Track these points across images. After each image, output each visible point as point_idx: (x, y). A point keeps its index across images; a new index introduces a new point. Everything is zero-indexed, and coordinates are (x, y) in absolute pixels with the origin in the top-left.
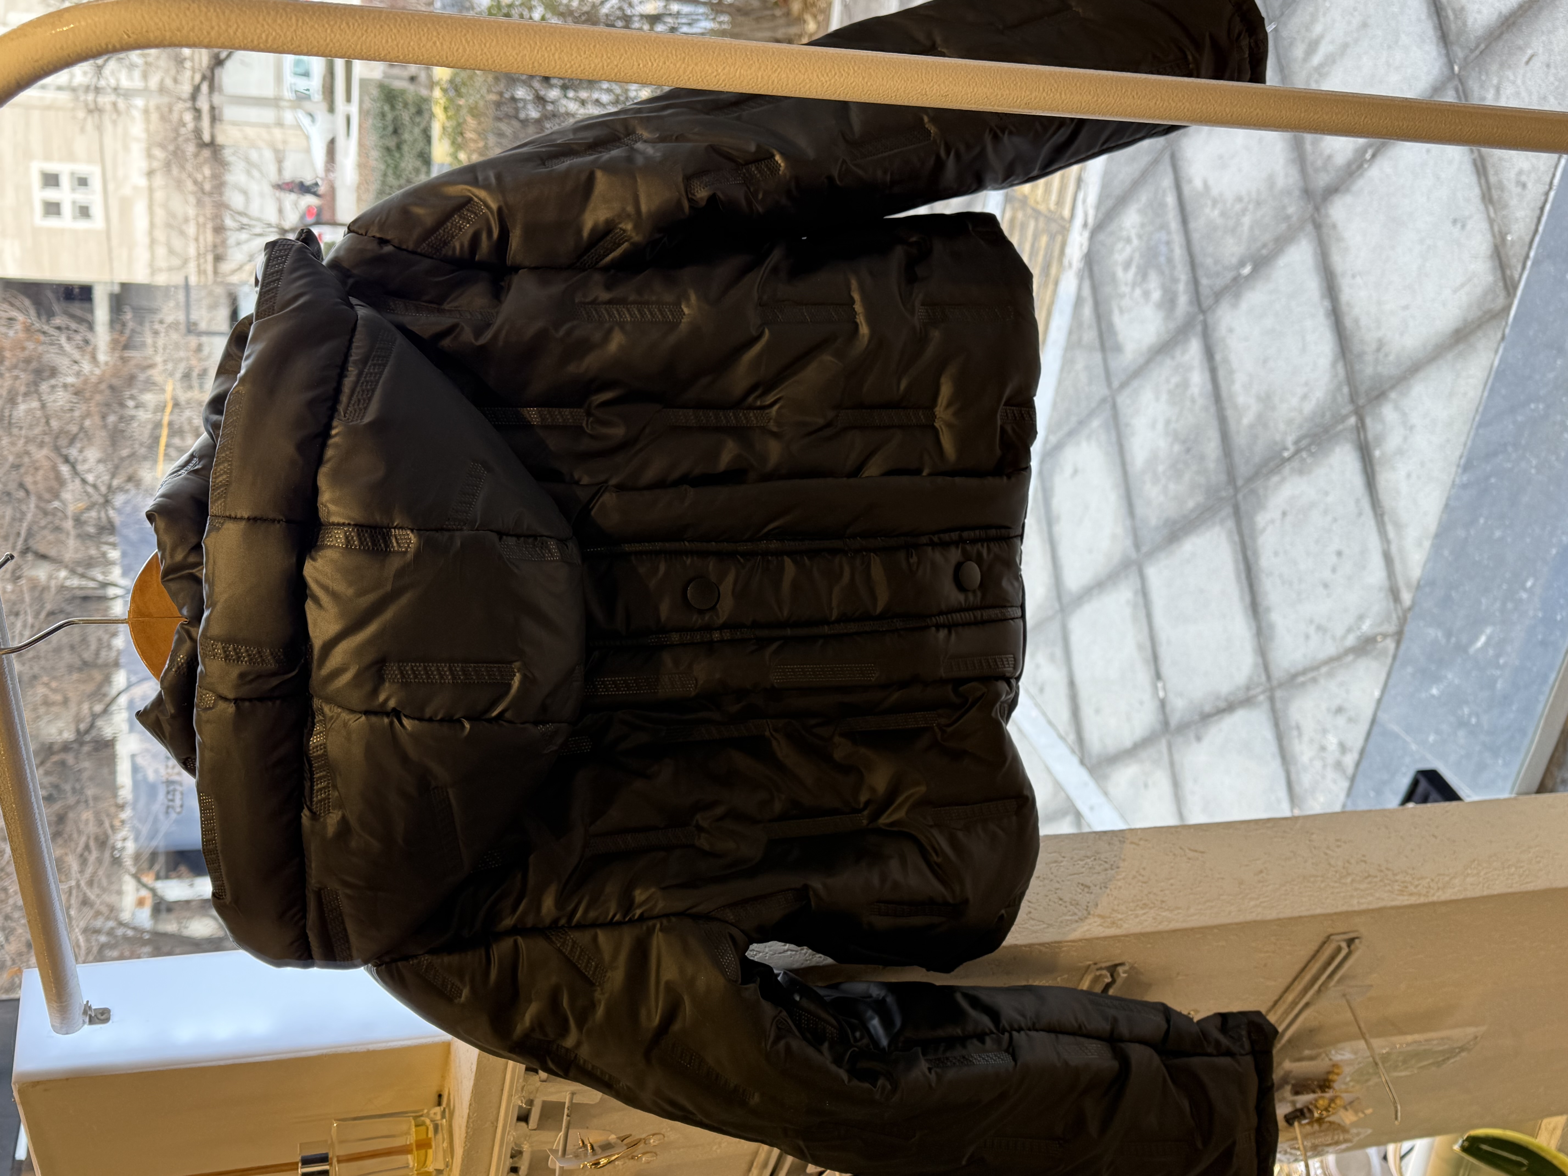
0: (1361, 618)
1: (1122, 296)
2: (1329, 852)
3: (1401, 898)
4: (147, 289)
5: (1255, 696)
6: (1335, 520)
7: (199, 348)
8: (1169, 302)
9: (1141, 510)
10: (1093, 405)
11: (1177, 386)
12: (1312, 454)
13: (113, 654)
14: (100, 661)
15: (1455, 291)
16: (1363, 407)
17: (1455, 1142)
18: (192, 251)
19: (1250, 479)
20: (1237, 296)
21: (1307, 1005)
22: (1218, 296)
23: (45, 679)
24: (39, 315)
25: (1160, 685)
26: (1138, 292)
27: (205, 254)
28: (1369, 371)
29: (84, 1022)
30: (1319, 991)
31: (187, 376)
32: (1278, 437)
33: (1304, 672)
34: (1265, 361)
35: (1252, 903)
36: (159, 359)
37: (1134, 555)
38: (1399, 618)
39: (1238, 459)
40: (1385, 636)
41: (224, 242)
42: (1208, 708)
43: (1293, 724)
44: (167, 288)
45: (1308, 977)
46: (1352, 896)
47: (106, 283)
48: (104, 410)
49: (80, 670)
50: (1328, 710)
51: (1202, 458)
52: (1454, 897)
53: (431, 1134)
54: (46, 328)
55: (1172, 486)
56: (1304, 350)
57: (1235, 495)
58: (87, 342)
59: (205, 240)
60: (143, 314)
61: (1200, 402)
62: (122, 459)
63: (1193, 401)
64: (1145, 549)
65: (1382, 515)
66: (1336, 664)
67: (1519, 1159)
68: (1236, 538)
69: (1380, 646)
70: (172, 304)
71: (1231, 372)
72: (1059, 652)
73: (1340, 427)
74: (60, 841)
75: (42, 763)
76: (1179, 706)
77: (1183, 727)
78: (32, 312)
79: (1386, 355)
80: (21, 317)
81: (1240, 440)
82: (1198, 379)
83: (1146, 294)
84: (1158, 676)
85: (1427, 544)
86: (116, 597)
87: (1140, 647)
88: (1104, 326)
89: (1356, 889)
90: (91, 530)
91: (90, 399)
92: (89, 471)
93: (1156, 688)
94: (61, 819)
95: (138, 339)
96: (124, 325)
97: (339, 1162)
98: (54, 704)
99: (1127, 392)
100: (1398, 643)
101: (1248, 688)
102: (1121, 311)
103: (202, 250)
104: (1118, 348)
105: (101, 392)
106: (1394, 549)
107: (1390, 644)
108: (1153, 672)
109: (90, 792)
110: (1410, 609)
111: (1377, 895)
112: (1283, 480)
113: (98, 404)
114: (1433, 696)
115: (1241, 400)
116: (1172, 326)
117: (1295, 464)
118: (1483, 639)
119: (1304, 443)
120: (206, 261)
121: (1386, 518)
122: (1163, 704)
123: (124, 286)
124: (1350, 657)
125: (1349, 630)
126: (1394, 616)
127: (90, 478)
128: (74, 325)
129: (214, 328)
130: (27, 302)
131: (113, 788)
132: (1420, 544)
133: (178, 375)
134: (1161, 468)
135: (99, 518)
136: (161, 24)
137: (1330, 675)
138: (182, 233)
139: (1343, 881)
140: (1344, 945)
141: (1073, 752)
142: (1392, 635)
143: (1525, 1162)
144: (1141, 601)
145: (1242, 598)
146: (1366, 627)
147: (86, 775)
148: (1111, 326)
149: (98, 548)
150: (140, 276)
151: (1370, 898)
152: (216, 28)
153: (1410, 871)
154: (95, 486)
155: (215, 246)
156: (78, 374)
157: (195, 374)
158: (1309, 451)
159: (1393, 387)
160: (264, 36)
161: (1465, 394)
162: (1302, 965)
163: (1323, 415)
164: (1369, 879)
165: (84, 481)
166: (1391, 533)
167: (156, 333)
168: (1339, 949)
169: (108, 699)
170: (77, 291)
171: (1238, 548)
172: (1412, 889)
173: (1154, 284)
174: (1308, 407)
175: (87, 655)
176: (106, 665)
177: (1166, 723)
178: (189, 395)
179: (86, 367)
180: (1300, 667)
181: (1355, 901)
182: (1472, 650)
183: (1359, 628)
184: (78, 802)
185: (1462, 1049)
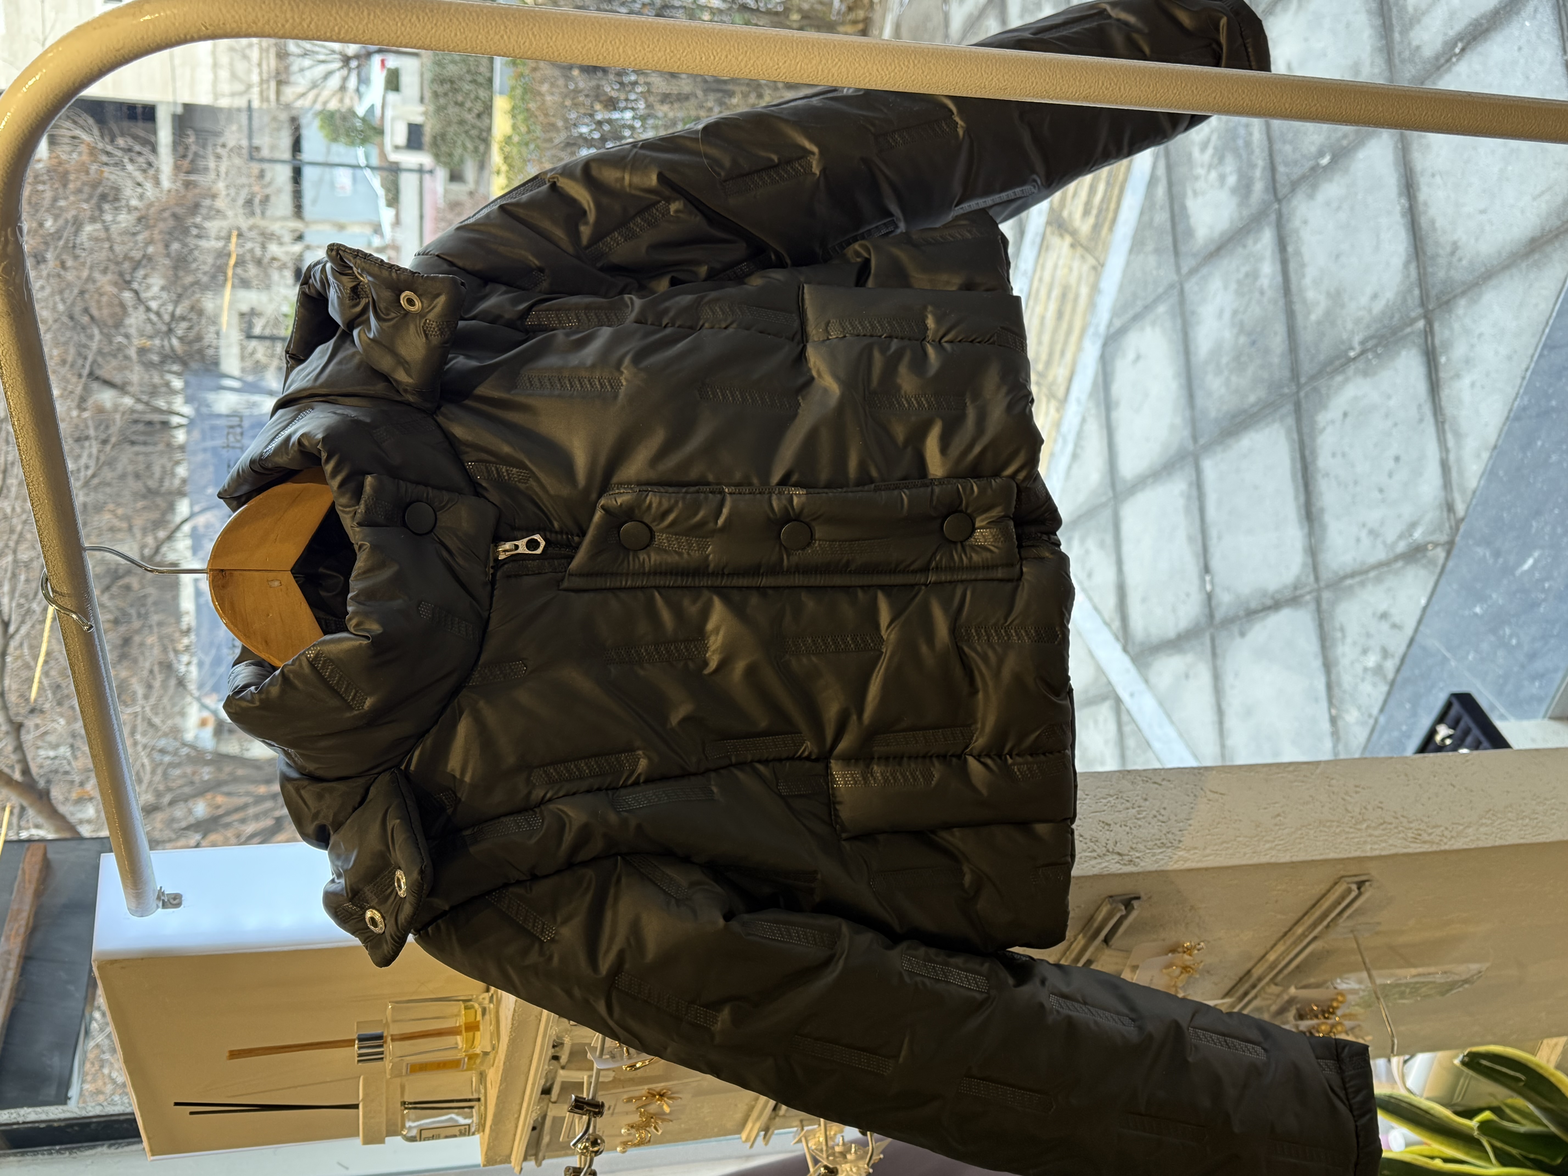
0: (1413, 525)
1: (1197, 178)
2: (1348, 798)
3: (1412, 845)
4: (211, 111)
5: (1302, 596)
6: (1396, 425)
7: (261, 175)
8: (1244, 189)
9: (1200, 401)
10: (1160, 290)
11: (1247, 275)
12: (1378, 356)
13: (177, 482)
14: (163, 489)
15: (1534, 199)
16: (1433, 310)
17: (1456, 1056)
18: (255, 78)
19: (1313, 378)
20: (1314, 187)
21: (1315, 938)
22: (1294, 186)
23: (111, 506)
24: (102, 136)
25: (1208, 578)
26: (1213, 175)
27: (268, 81)
28: (1441, 274)
29: (158, 907)
30: (1328, 926)
31: (249, 202)
32: (1345, 336)
33: (1353, 575)
34: (1338, 257)
35: (1268, 846)
36: (221, 185)
37: (1191, 447)
38: (1451, 528)
39: (1303, 355)
40: (1436, 545)
41: (287, 68)
42: (1253, 605)
43: (1337, 625)
44: (230, 111)
45: (1317, 913)
46: (1365, 842)
47: (168, 103)
48: (167, 237)
49: (144, 497)
50: (1374, 614)
51: (1267, 351)
52: (1465, 847)
53: (479, 1017)
54: (109, 148)
55: (1234, 379)
56: (1377, 248)
57: (1298, 392)
58: (150, 164)
59: (268, 65)
60: (205, 136)
61: (1270, 293)
62: (185, 289)
63: (1262, 293)
64: (1202, 441)
65: (1443, 423)
66: (1385, 569)
67: (1518, 1075)
68: (1295, 436)
69: (1430, 554)
70: (234, 128)
71: (1303, 265)
72: (1109, 539)
73: (1408, 330)
74: (125, 663)
75: (107, 588)
76: (1225, 599)
77: (1229, 621)
78: (96, 131)
79: (1460, 260)
80: (84, 136)
81: (1307, 337)
82: (1268, 269)
83: (1222, 178)
84: (1206, 569)
85: (1485, 455)
86: (180, 426)
87: (1190, 539)
88: (1176, 208)
89: (1370, 835)
90: (155, 358)
91: (154, 226)
92: (154, 298)
93: (1203, 582)
94: (126, 641)
95: (201, 163)
96: (187, 148)
97: (393, 1040)
98: (120, 530)
99: (1194, 280)
100: (1449, 553)
101: (1296, 588)
102: (1195, 193)
103: (265, 76)
104: (1190, 233)
105: (164, 220)
106: (1452, 457)
107: (1441, 554)
108: (1202, 564)
109: (155, 618)
110: (1463, 519)
111: (1391, 842)
112: (1347, 380)
113: (161, 232)
114: (1476, 614)
115: (1311, 295)
116: (1245, 213)
117: (1360, 364)
118: (1530, 562)
119: (1370, 344)
120: (268, 88)
121: (1447, 427)
122: (1209, 597)
123: (187, 107)
124: (1400, 564)
125: (1401, 537)
126: (1447, 525)
127: (154, 305)
128: (138, 148)
129: (277, 155)
130: (91, 121)
131: (177, 615)
132: (1478, 456)
133: (241, 201)
134: (1224, 360)
135: (163, 346)
136: (237, 17)
137: (1379, 580)
138: (245, 57)
139: (1358, 827)
140: (1354, 887)
141: (1117, 639)
142: (1443, 545)
143: (1523, 1078)
144: (1194, 493)
145: (1296, 498)
146: (1418, 534)
147: (150, 600)
148: (1184, 208)
149: (162, 377)
150: (203, 98)
151: (1384, 845)
152: (291, 21)
153: (1426, 819)
154: (158, 314)
155: (278, 73)
156: (141, 197)
157: (257, 201)
158: (1376, 352)
159: (1464, 293)
160: (336, 29)
161: (1536, 305)
162: (1313, 902)
163: (1392, 317)
164: (1384, 826)
165: (148, 309)
166: (1451, 442)
167: (218, 157)
168: (1349, 891)
169: (172, 526)
170: (139, 111)
171: (1297, 446)
172: (1425, 837)
173: (1230, 167)
174: (1378, 307)
175: (152, 484)
176: (170, 493)
177: (1211, 616)
178: (251, 221)
179: (150, 191)
180: (1349, 570)
181: (1368, 847)
182: (1518, 572)
183: (1411, 535)
184: (143, 626)
185: (1466, 981)
